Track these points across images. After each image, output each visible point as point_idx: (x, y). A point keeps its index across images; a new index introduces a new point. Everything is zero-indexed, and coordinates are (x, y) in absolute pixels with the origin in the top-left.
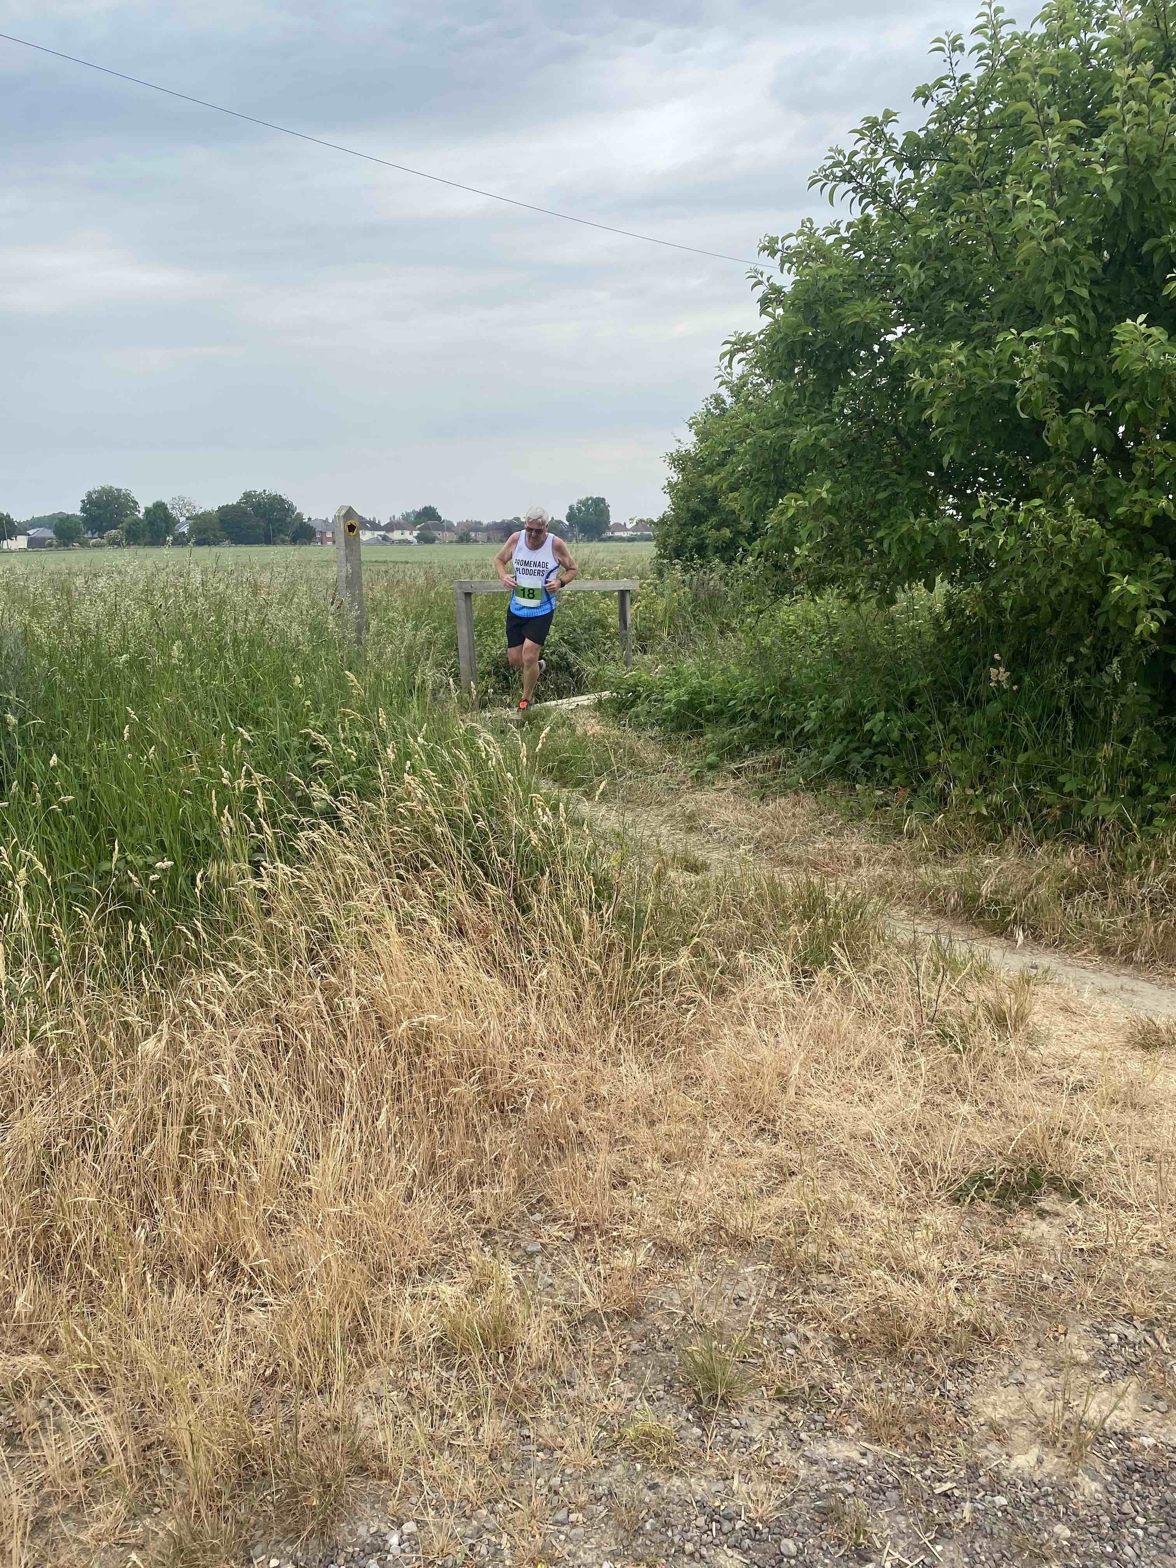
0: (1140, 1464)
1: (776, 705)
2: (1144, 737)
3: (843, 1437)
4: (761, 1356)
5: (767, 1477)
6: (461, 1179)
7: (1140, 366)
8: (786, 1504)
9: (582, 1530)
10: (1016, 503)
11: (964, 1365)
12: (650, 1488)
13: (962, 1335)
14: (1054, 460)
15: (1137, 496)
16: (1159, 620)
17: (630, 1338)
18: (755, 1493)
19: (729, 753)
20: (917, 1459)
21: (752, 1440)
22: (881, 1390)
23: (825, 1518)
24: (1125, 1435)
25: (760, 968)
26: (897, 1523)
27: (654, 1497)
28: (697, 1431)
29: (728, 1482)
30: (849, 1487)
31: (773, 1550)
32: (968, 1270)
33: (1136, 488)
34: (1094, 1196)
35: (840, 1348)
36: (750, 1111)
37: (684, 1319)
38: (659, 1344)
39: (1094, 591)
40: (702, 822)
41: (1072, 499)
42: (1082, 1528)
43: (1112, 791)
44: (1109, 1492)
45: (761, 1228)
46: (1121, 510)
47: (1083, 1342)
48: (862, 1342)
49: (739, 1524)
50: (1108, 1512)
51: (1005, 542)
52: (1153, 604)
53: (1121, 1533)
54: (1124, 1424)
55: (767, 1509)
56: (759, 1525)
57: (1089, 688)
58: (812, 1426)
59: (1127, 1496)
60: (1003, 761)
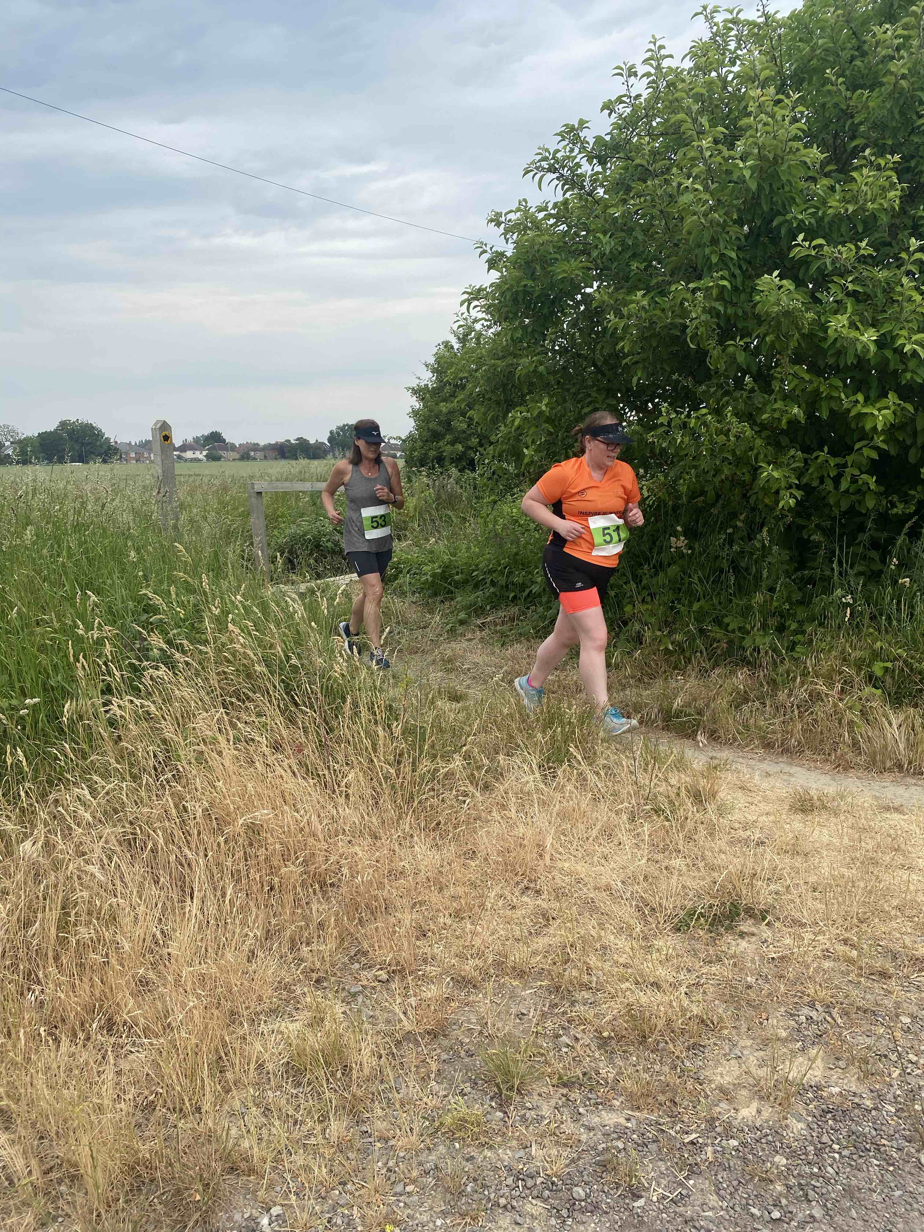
0: (831, 1107)
1: (510, 573)
2: (786, 587)
3: (611, 1108)
4: (543, 1055)
5: (557, 1142)
6: (292, 940)
7: (776, 309)
8: (573, 1161)
9: (417, 1198)
10: (689, 412)
11: (695, 1048)
12: (467, 1160)
13: (694, 1026)
14: (715, 381)
15: (776, 406)
16: (795, 498)
17: (439, 1051)
18: (549, 1156)
19: (476, 611)
20: (668, 1119)
21: (543, 1117)
22: (637, 1071)
23: (605, 1169)
24: (819, 1088)
25: (516, 767)
26: (659, 1167)
27: (471, 1166)
28: (500, 1114)
29: (527, 1150)
30: (620, 1145)
31: (567, 1196)
32: (692, 979)
33: (775, 401)
34: (779, 919)
35: (603, 1043)
36: (516, 875)
37: (481, 1033)
38: (463, 1054)
39: (747, 478)
40: (458, 664)
41: (730, 408)
42: (794, 1157)
43: (764, 627)
44: (811, 1129)
45: (533, 961)
46: (764, 416)
47: (781, 1024)
48: (620, 1038)
49: (539, 1180)
50: (812, 1143)
51: (682, 441)
52: (790, 487)
53: (823, 1158)
54: (817, 1079)
55: (559, 1166)
56: (554, 1179)
57: (743, 552)
58: (588, 1103)
59: (824, 1131)
60: (682, 609)
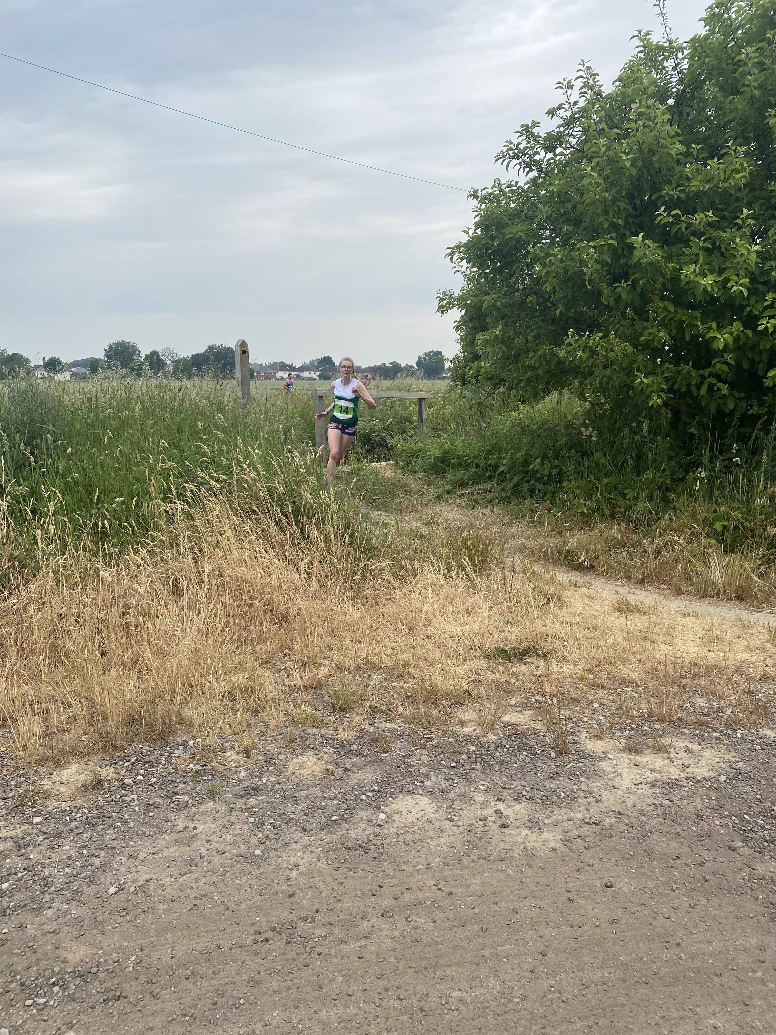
0: (519, 733)
3: (393, 722)
7: (645, 261)
8: (359, 738)
9: (270, 742)
10: (589, 335)
11: (458, 704)
15: (650, 331)
16: (663, 399)
18: (347, 734)
19: (460, 485)
26: (404, 744)
27: (303, 733)
28: (330, 718)
29: (337, 731)
30: (388, 734)
31: (347, 748)
34: (553, 657)
42: (481, 747)
44: (500, 739)
46: (643, 338)
47: (517, 700)
49: (336, 741)
50: (495, 744)
51: (581, 356)
53: (497, 750)
54: (519, 722)
55: (350, 738)
56: (344, 742)
58: (382, 719)
59: (507, 741)
